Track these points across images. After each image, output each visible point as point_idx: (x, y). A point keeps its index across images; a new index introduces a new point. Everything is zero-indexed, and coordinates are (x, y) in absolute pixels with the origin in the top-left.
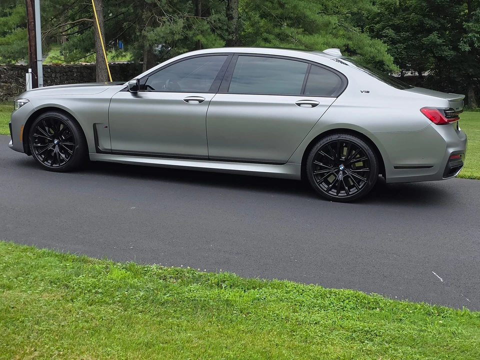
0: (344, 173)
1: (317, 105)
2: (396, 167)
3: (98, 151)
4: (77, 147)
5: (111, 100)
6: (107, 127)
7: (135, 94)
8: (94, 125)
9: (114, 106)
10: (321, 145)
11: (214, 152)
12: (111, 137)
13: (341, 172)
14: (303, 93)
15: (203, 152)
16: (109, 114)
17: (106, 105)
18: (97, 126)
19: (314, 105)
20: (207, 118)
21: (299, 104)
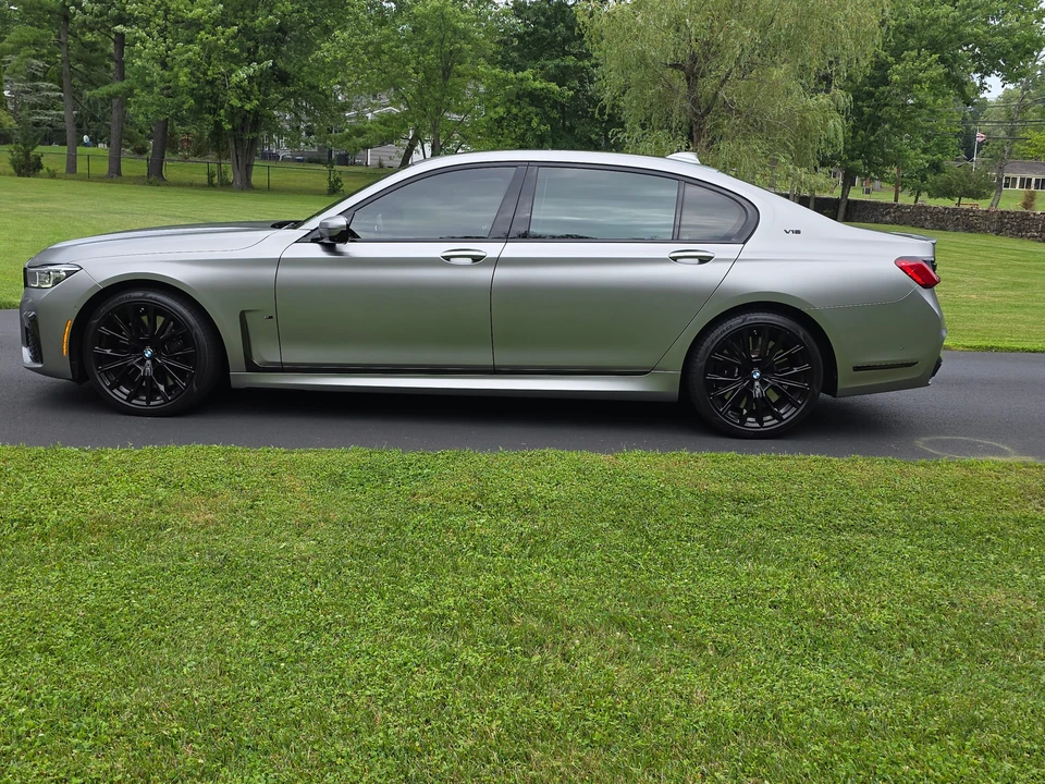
0: (763, 384)
1: (711, 258)
2: (856, 369)
3: (251, 367)
5: (279, 262)
6: (270, 317)
7: (330, 248)
8: (243, 315)
9: (284, 272)
10: (720, 334)
11: (504, 358)
12: (280, 338)
13: (757, 383)
14: (676, 237)
15: (483, 358)
16: (276, 290)
17: (270, 272)
18: (247, 315)
19: (703, 260)
20: (491, 290)
21: (675, 259)
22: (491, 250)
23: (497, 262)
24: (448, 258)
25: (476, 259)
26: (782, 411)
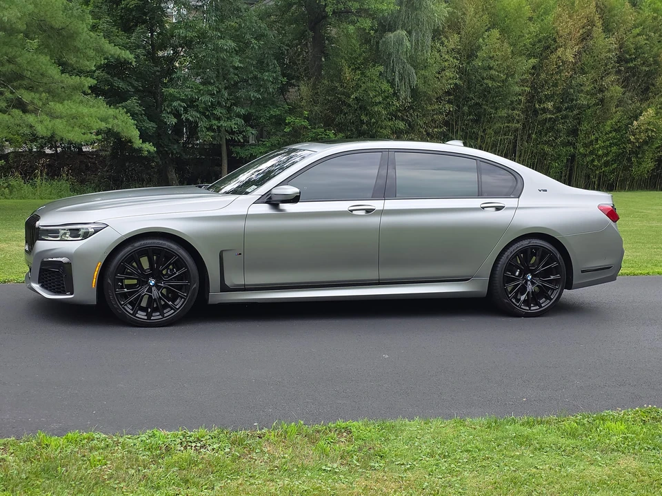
0: (533, 283)
1: (503, 207)
2: (583, 272)
3: (224, 288)
4: (195, 286)
5: (246, 217)
6: (240, 254)
7: (275, 207)
8: (221, 253)
9: (251, 224)
10: (511, 253)
11: (386, 274)
12: (245, 267)
14: (480, 195)
15: (372, 275)
16: (244, 235)
17: (241, 224)
18: (224, 254)
19: (498, 209)
20: (380, 231)
21: (483, 208)
22: (377, 205)
23: (382, 212)
24: (351, 211)
25: (368, 211)
26: (541, 301)
